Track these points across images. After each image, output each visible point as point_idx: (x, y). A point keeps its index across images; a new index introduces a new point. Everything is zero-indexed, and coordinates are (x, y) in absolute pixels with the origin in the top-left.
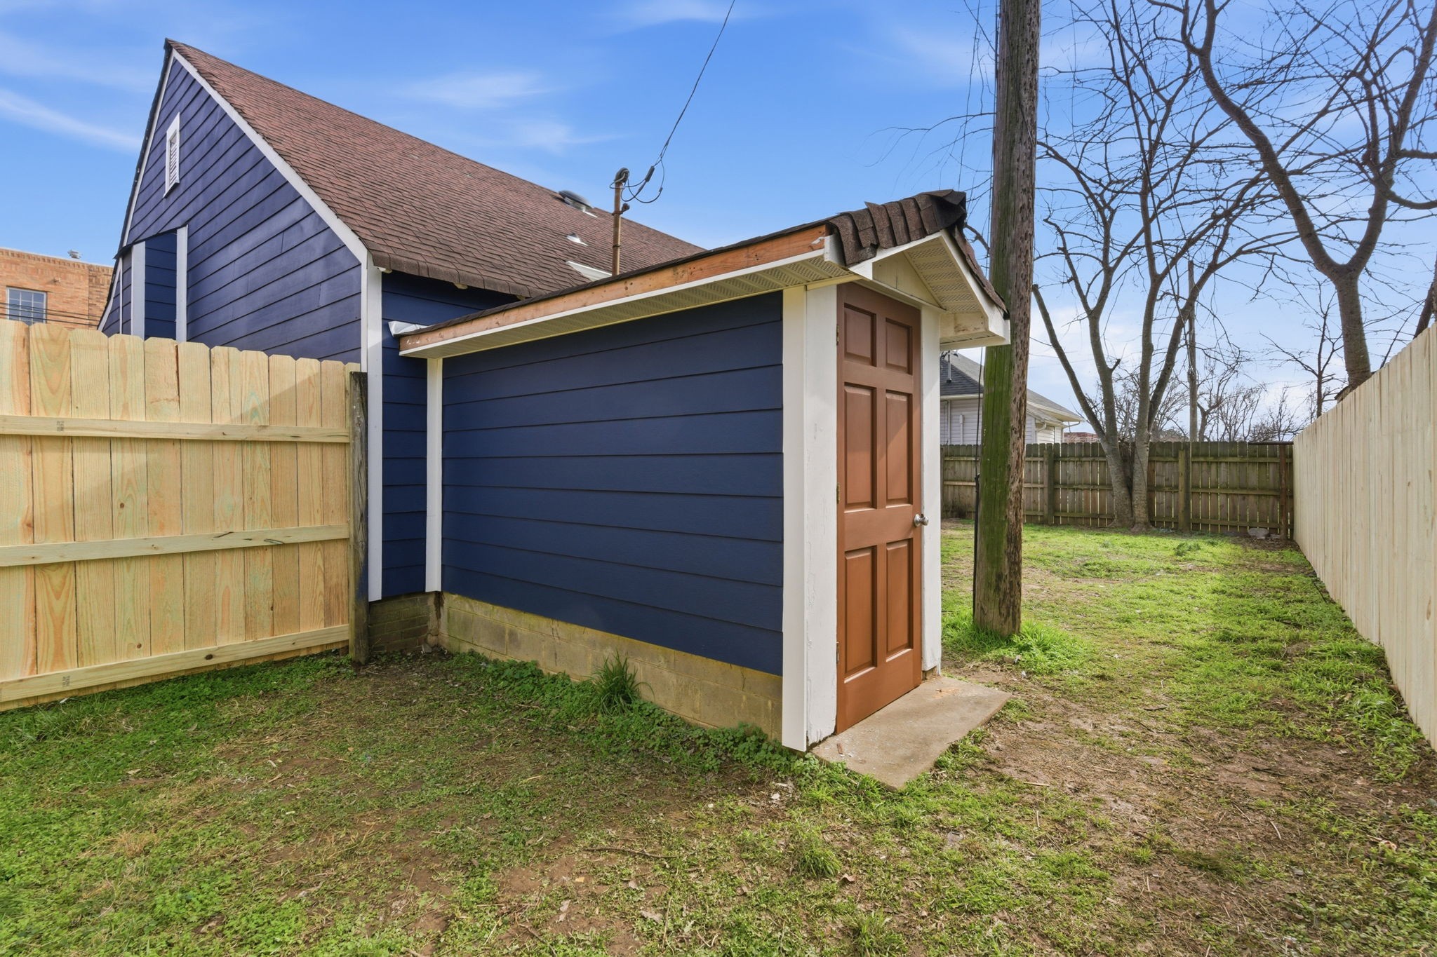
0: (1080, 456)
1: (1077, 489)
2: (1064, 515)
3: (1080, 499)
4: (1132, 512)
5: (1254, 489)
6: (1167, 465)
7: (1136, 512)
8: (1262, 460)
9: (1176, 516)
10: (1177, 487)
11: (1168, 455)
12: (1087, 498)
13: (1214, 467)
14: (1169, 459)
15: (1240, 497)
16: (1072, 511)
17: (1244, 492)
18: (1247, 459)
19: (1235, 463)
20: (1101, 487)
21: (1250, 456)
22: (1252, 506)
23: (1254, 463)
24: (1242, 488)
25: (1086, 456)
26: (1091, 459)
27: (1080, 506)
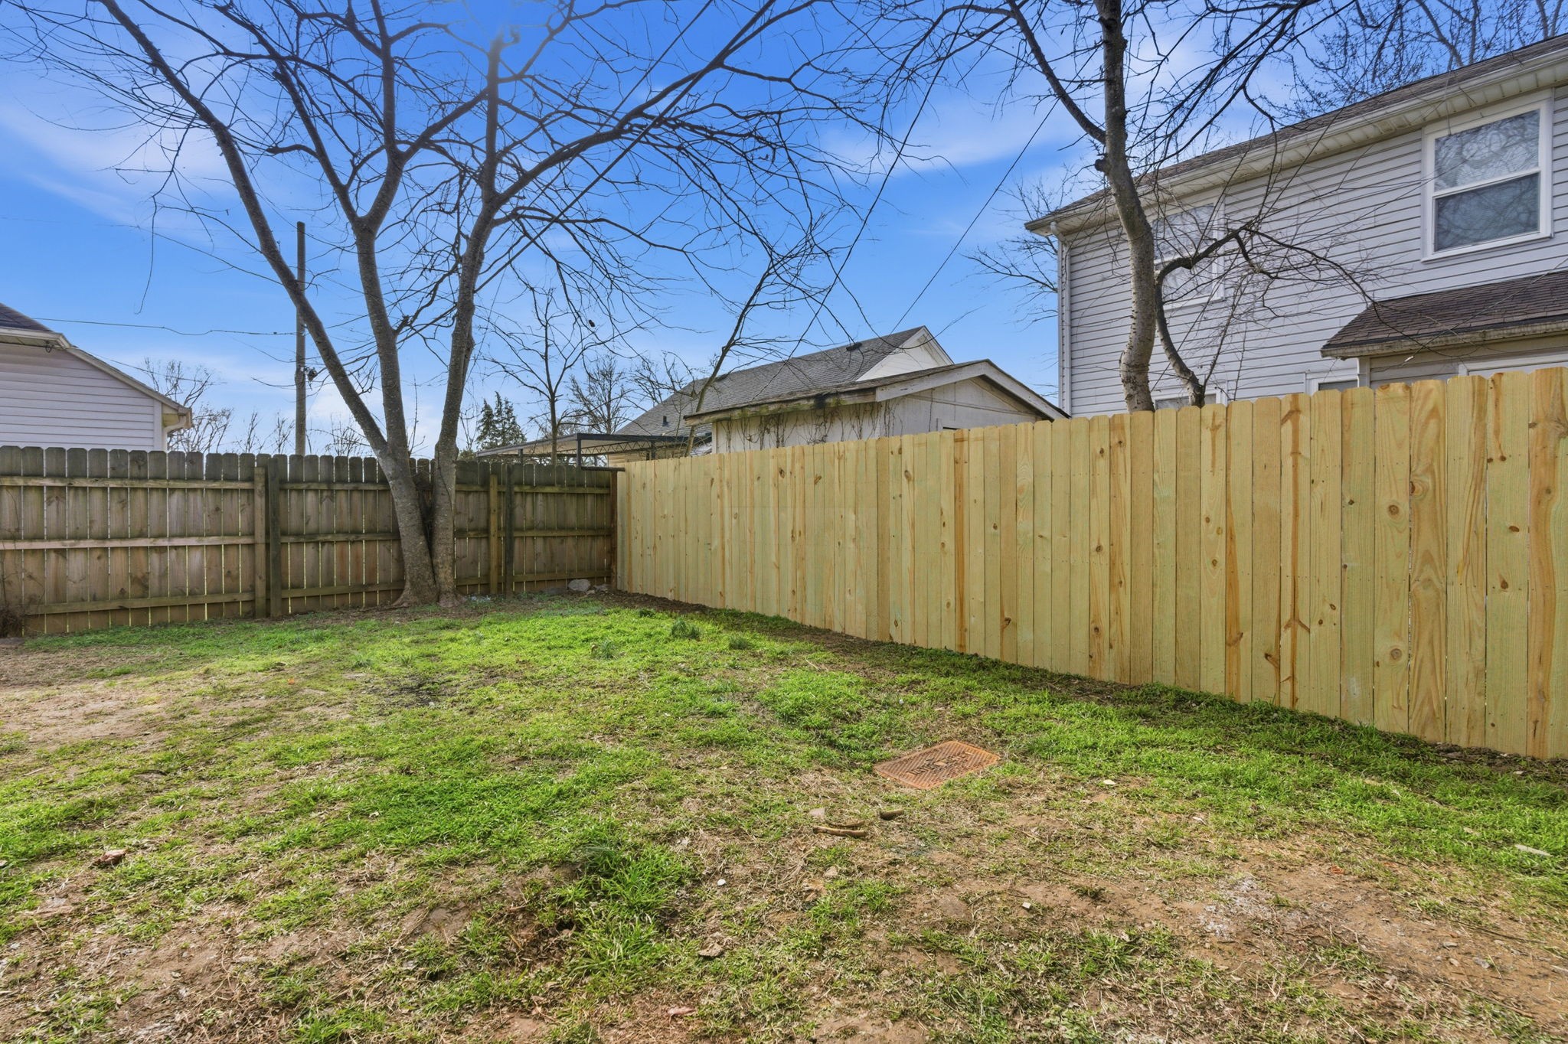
0: (329, 482)
1: (323, 543)
2: (298, 593)
3: (329, 561)
4: (434, 574)
5: (572, 529)
6: (471, 497)
7: (442, 575)
8: (580, 490)
9: (487, 575)
10: (487, 530)
11: (473, 483)
12: (342, 556)
13: (529, 499)
14: (475, 488)
15: (559, 540)
16: (313, 585)
17: (563, 533)
18: (566, 489)
19: (554, 494)
20: (369, 537)
21: (570, 486)
22: (571, 551)
23: (572, 494)
24: (561, 528)
25: (344, 481)
26: (351, 486)
27: (330, 573)
